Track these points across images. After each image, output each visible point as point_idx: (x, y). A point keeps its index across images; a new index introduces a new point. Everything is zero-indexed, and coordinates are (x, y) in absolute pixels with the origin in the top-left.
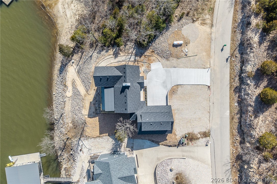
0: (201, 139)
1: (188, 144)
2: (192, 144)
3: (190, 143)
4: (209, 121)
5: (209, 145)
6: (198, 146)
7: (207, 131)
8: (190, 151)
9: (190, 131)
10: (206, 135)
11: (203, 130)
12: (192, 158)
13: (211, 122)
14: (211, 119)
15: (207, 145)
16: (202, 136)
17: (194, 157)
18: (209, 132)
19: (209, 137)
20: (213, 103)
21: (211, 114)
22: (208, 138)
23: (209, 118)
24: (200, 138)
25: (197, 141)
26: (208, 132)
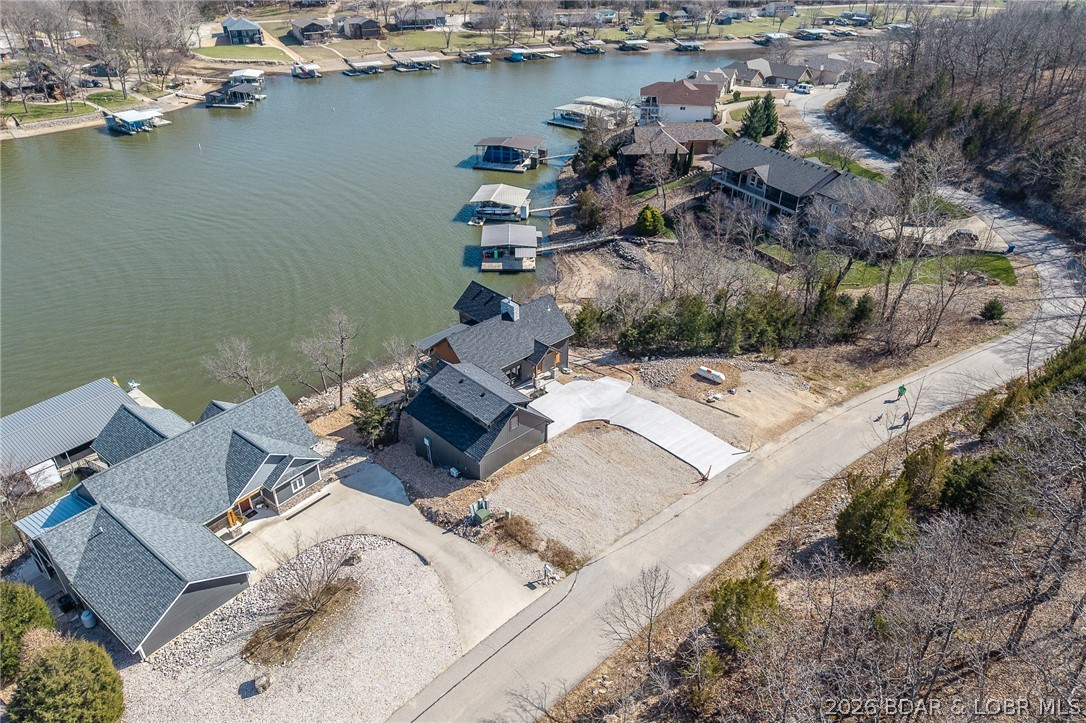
0: (535, 557)
1: (484, 540)
2: (494, 550)
3: (493, 541)
4: (616, 541)
5: (540, 591)
6: (505, 567)
7: (579, 556)
8: (463, 559)
9: (533, 517)
10: (564, 560)
11: (573, 545)
12: (446, 580)
13: (618, 544)
14: (626, 539)
15: (531, 586)
16: (550, 554)
17: (455, 581)
18: (582, 563)
19: (568, 573)
20: (677, 516)
21: (642, 531)
22: (563, 573)
23: (625, 535)
24: (536, 551)
25: (519, 553)
26: (578, 562)
